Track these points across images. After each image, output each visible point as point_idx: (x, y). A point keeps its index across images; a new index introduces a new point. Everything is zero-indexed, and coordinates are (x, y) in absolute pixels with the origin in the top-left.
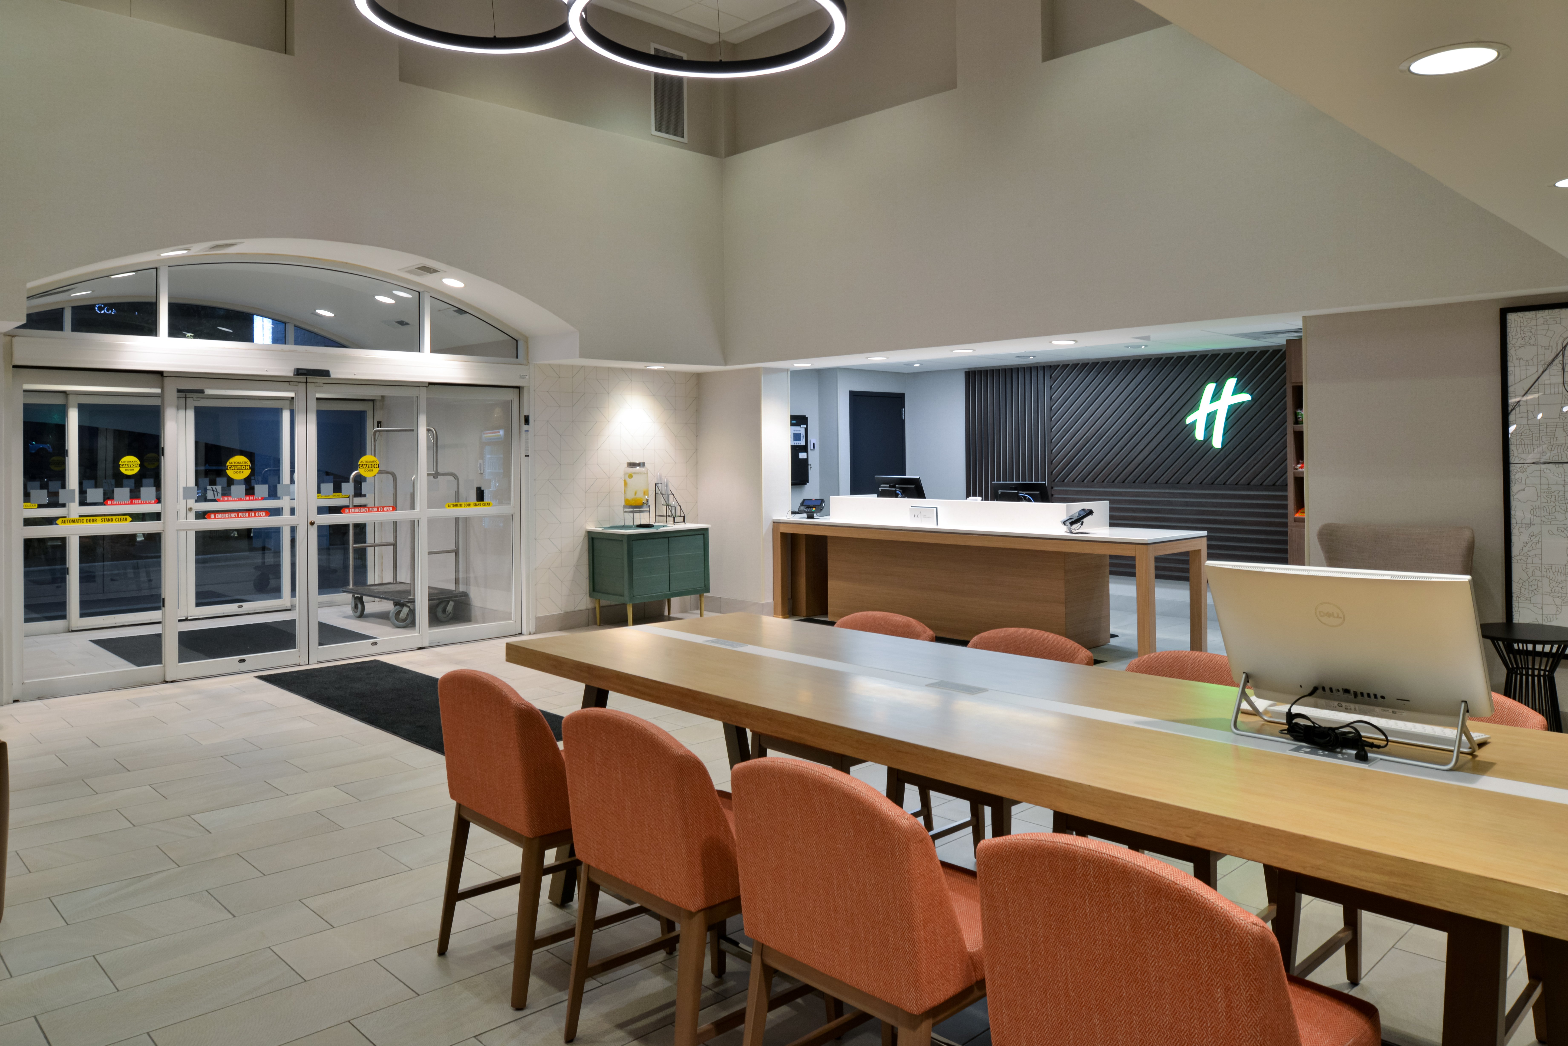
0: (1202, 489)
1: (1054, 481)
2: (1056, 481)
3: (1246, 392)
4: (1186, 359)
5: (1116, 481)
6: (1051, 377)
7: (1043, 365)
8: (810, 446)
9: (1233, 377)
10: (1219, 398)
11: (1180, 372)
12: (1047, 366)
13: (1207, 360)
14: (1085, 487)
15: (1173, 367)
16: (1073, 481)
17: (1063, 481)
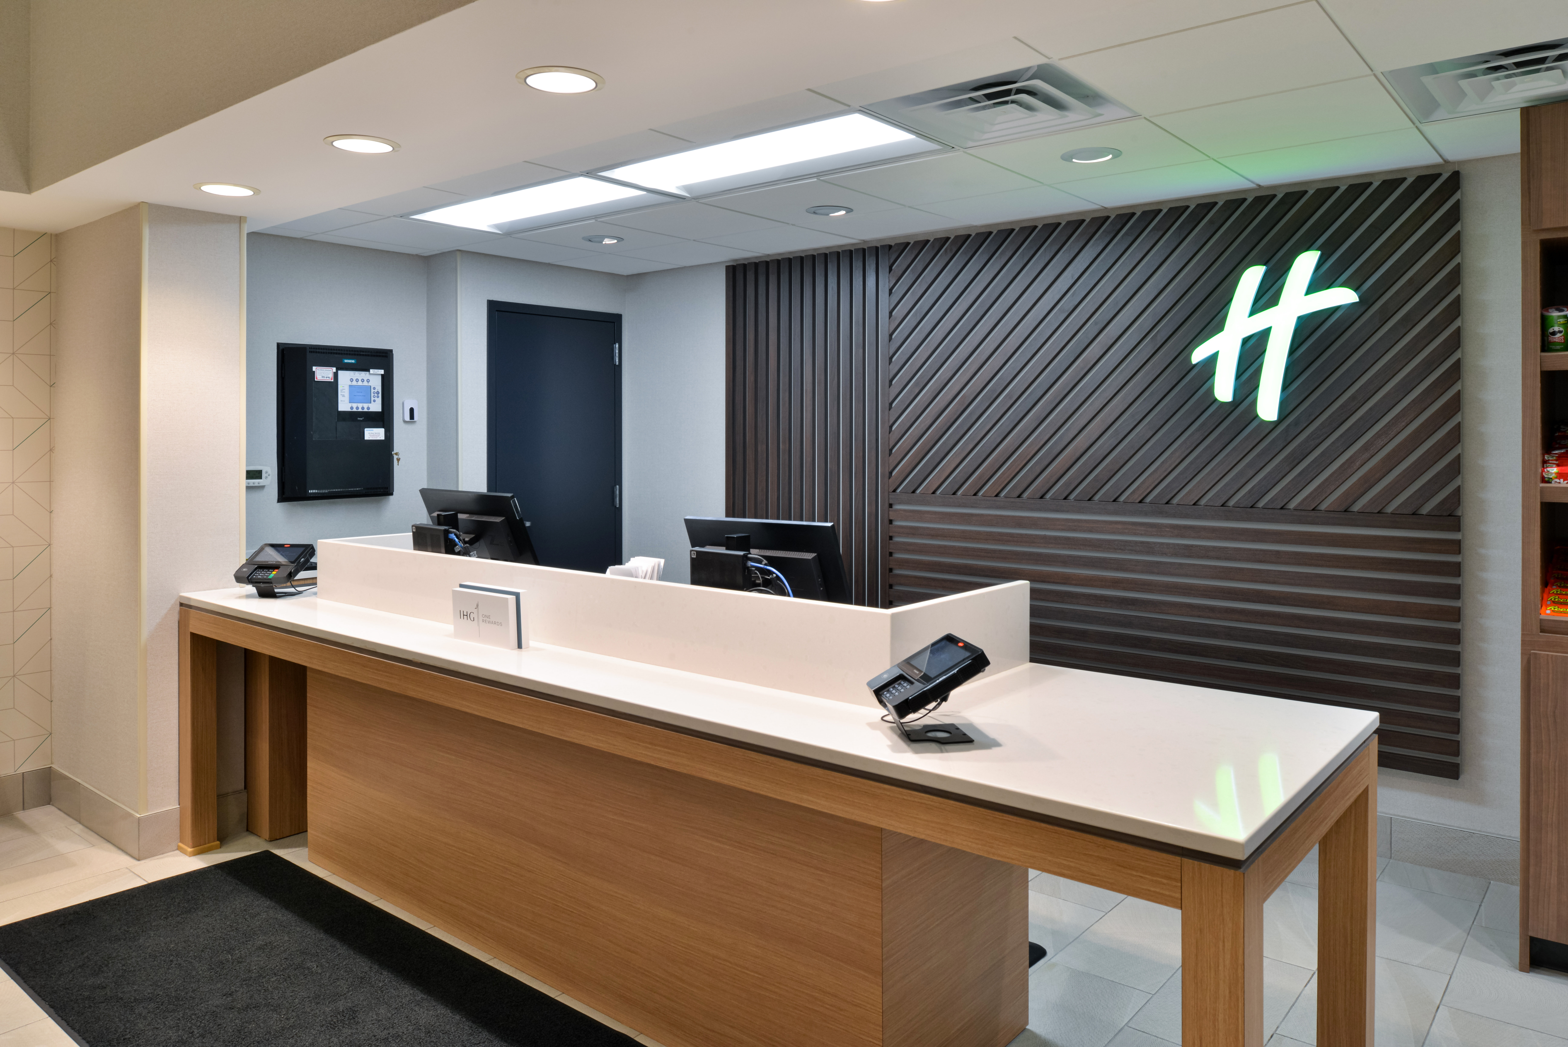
0: (1227, 519)
1: (894, 491)
2: (899, 490)
3: (1344, 284)
4: (1192, 212)
5: (1025, 495)
6: (890, 270)
7: (874, 244)
8: (399, 415)
9: (1307, 249)
10: (1274, 301)
11: (1176, 244)
12: (883, 246)
13: (1243, 213)
14: (960, 506)
15: (1160, 233)
16: (934, 493)
17: (914, 492)
